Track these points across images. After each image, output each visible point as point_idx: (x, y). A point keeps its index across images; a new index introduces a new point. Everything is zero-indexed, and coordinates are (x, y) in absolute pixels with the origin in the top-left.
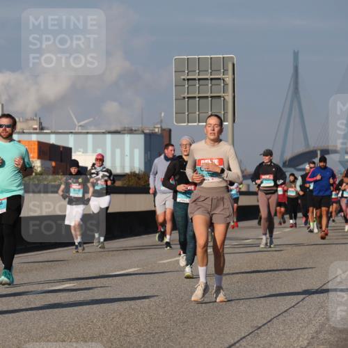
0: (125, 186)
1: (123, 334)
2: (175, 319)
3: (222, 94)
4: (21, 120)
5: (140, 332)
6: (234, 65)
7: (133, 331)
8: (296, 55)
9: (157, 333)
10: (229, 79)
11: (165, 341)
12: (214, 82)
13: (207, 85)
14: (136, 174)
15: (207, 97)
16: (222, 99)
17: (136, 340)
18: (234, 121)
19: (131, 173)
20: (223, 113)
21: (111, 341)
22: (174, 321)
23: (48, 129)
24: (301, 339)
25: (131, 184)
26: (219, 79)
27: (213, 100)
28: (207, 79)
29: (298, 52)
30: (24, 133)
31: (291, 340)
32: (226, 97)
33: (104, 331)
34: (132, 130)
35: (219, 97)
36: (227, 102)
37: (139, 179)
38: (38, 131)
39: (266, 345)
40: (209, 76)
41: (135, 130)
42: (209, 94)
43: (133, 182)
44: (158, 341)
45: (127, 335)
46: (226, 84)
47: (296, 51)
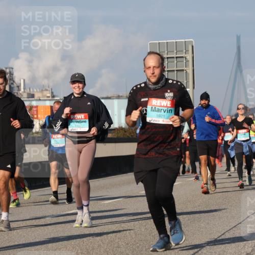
0: (115, 137)
1: (116, 246)
2: (153, 234)
3: (184, 68)
4: (38, 90)
5: (128, 244)
6: (193, 47)
7: (123, 243)
8: (238, 38)
9: (140, 245)
10: (189, 57)
11: (146, 250)
12: (178, 59)
13: (174, 62)
14: (123, 128)
15: (174, 71)
16: (185, 72)
17: (126, 250)
18: (194, 88)
19: (119, 127)
20: (185, 82)
21: (107, 251)
22: (152, 236)
23: (57, 97)
24: (246, 247)
25: (119, 135)
26: (182, 57)
27: (178, 73)
28: (173, 58)
29: (240, 36)
30: (40, 100)
31: (239, 248)
32: (188, 71)
33: (102, 244)
34: (119, 96)
35: (183, 70)
36: (189, 74)
37: (125, 132)
38: (50, 98)
39: (221, 252)
40: (175, 56)
41: (122, 96)
42: (175, 69)
43: (121, 135)
44: (141, 251)
45: (118, 247)
46: (187, 61)
47: (239, 35)
